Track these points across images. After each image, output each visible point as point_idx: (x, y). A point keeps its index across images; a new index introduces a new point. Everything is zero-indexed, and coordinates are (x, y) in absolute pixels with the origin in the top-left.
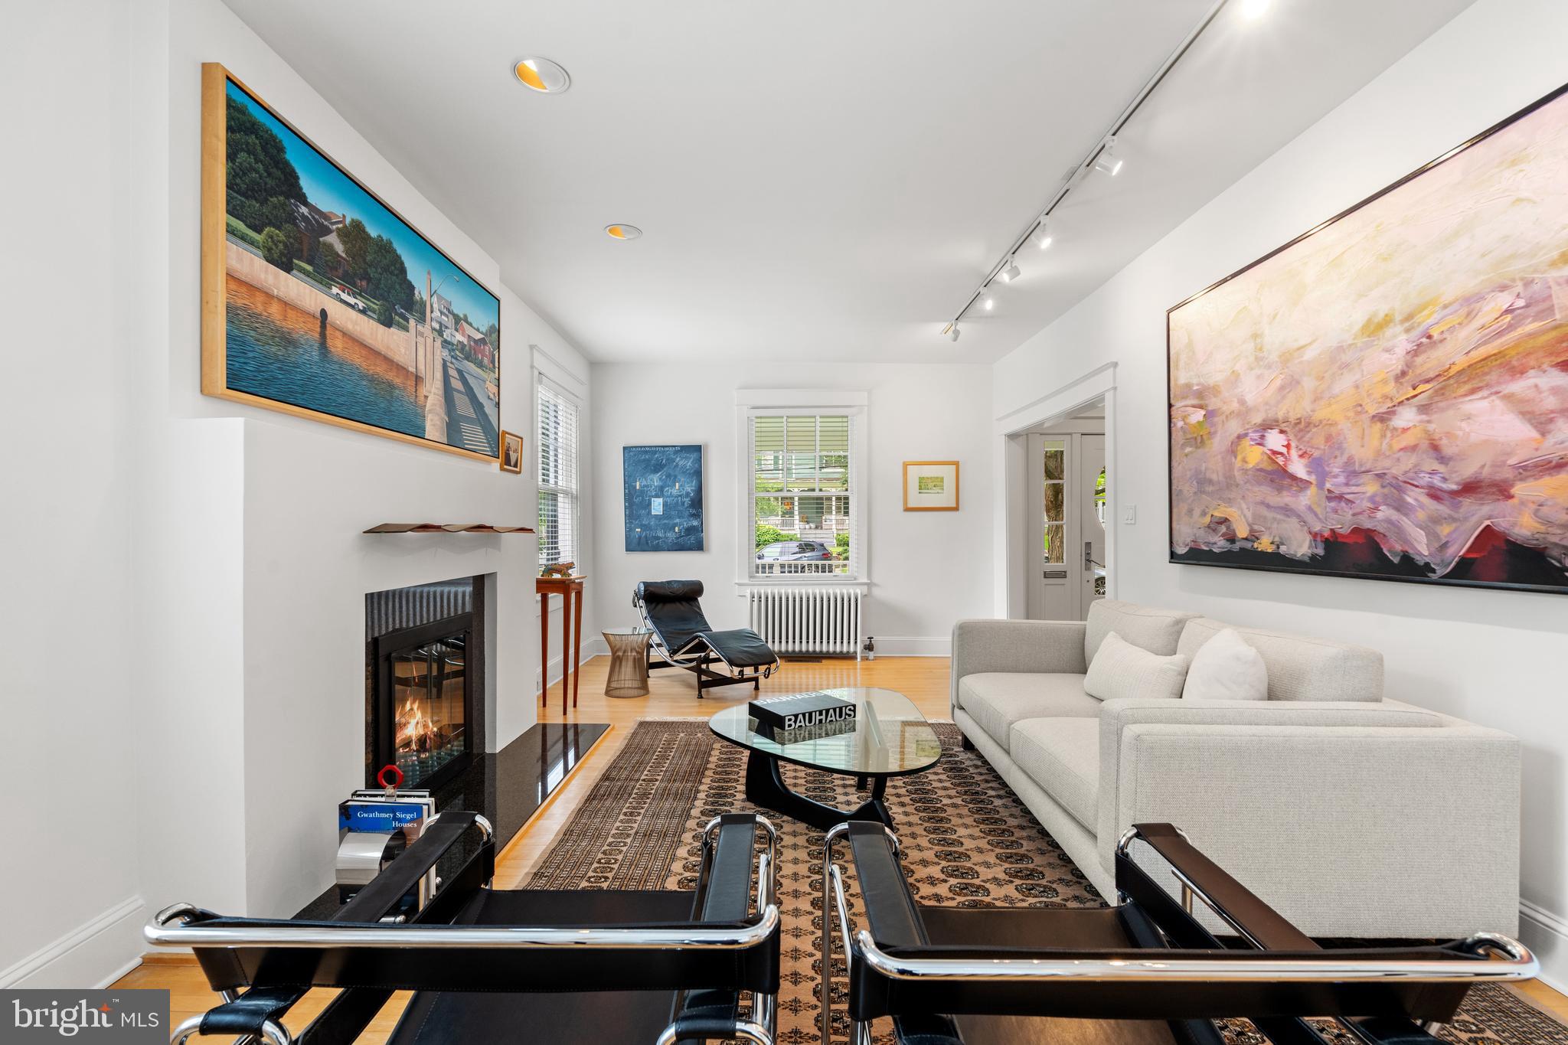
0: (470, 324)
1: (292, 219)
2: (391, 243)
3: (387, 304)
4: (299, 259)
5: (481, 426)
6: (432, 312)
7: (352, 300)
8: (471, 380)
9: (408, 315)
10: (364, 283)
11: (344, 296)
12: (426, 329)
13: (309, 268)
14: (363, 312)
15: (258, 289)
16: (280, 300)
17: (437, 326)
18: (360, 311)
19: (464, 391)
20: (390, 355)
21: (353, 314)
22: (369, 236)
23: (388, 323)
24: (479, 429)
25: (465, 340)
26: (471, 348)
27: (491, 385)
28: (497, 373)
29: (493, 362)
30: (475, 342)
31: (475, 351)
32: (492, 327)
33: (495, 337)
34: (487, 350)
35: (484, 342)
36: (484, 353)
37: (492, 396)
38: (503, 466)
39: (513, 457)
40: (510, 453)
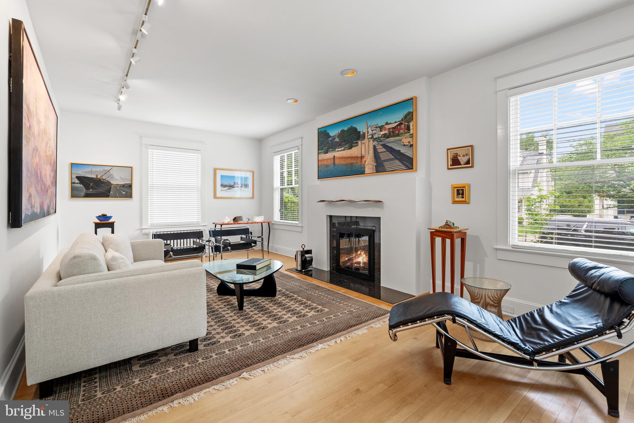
0: (391, 123)
1: (328, 143)
2: (352, 126)
3: (350, 143)
4: (329, 149)
5: (397, 159)
6: (368, 134)
7: (340, 149)
8: (389, 145)
9: (358, 141)
10: (344, 143)
11: (339, 150)
12: (366, 140)
13: (331, 149)
14: (344, 150)
15: (322, 160)
16: (326, 159)
17: (371, 136)
18: (343, 150)
19: (386, 150)
20: (352, 156)
21: (341, 152)
22: (345, 131)
23: (350, 148)
24: (397, 161)
25: (386, 132)
26: (390, 132)
27: (406, 140)
28: (411, 132)
29: (408, 128)
30: (393, 128)
31: (393, 132)
32: (407, 114)
33: (409, 117)
34: (403, 126)
35: (400, 124)
36: (400, 129)
37: (407, 144)
38: (450, 167)
39: (463, 160)
40: (459, 158)
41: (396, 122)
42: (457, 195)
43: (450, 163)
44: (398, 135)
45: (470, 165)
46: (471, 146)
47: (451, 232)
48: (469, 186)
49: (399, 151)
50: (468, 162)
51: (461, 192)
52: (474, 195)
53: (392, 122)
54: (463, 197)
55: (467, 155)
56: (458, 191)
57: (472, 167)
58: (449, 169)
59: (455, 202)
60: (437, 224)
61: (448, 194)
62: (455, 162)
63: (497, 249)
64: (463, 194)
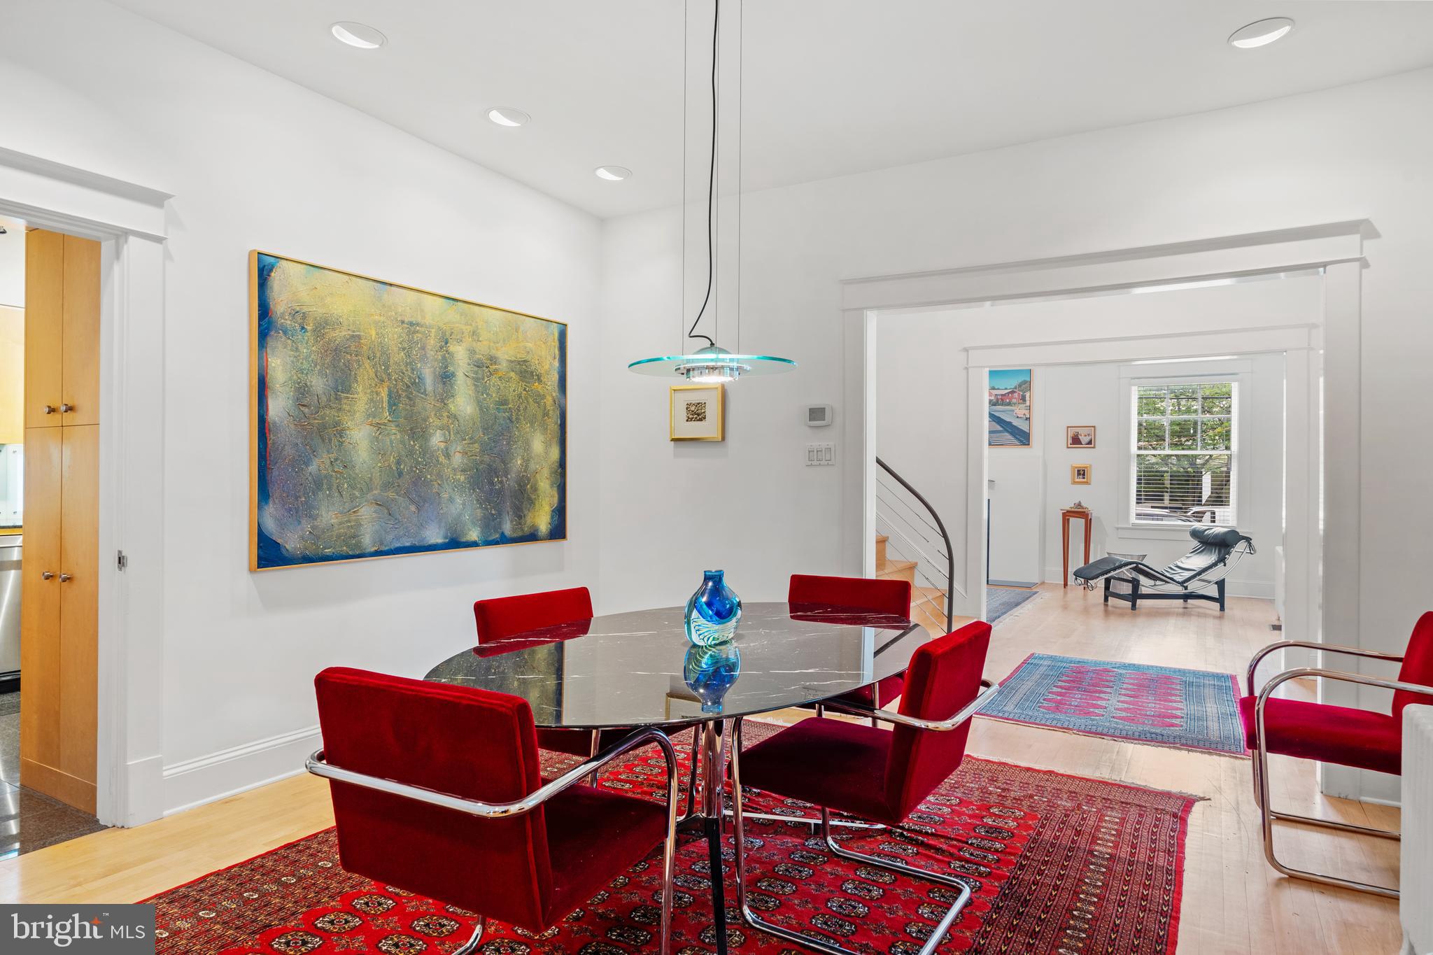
5: (1008, 432)
8: (998, 414)
26: (998, 400)
27: (1020, 411)
28: (1028, 403)
29: (1023, 399)
30: (1002, 395)
31: (1002, 400)
32: (1022, 382)
33: (1026, 386)
34: (1016, 395)
35: (1013, 392)
36: (1012, 397)
37: (1022, 416)
38: (1069, 446)
39: (1084, 439)
40: (1080, 437)
41: (1006, 389)
42: (1078, 475)
43: (1070, 441)
44: (1009, 404)
45: (1092, 446)
46: (1094, 427)
47: (1084, 512)
48: (1091, 466)
49: (1010, 423)
50: (1090, 443)
51: (1082, 472)
52: (1094, 475)
53: (1001, 388)
54: (1084, 478)
55: (1089, 435)
56: (1078, 471)
57: (1094, 447)
58: (1068, 447)
59: (1074, 483)
60: (1069, 505)
61: (1067, 475)
62: (1076, 441)
63: (1118, 529)
64: (1084, 474)
